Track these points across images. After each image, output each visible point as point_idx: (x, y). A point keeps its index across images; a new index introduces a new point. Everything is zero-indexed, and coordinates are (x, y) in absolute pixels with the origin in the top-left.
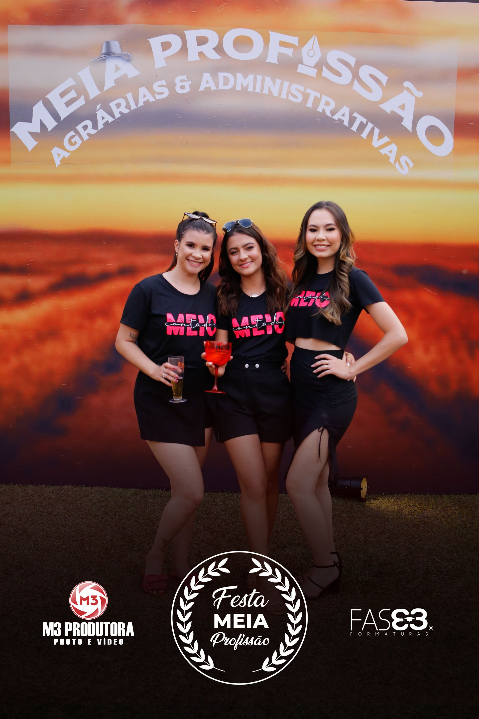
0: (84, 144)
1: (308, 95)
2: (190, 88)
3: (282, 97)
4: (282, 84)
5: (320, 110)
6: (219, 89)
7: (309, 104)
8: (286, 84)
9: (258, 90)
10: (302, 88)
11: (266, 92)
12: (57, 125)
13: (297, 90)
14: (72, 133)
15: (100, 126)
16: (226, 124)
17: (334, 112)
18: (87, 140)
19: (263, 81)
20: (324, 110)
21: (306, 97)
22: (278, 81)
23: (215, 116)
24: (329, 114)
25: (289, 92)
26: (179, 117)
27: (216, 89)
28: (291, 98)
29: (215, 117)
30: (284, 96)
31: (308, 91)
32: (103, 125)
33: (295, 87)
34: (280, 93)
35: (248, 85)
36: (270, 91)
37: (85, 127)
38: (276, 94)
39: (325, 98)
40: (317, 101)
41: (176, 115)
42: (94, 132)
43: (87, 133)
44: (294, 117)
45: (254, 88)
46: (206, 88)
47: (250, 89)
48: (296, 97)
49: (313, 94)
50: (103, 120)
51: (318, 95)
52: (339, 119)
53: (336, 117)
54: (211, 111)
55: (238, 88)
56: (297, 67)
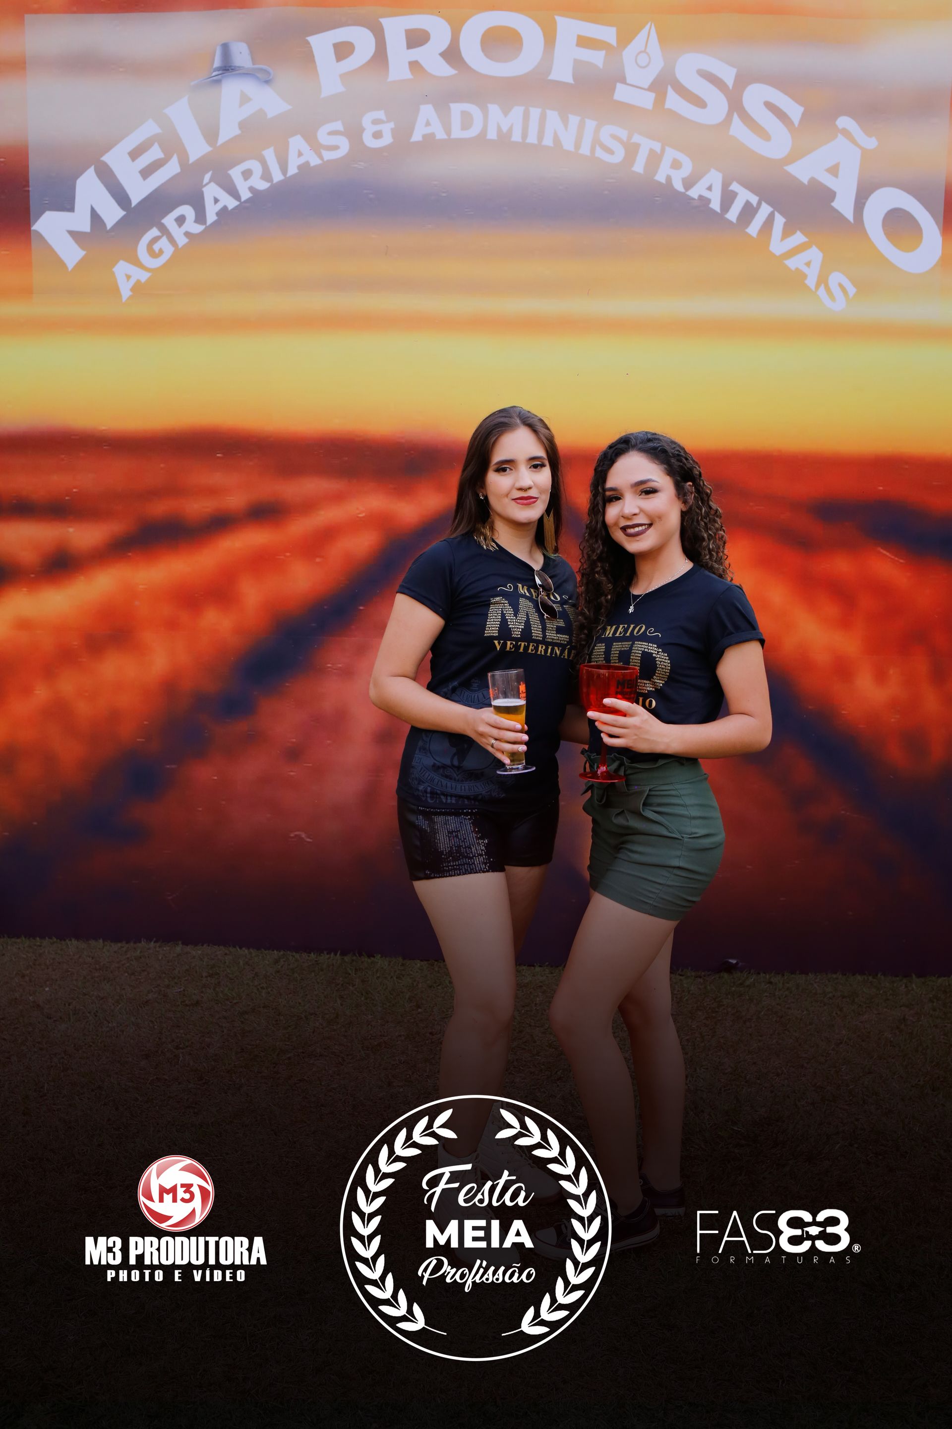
0: (179, 255)
1: (637, 146)
2: (394, 137)
3: (581, 151)
4: (581, 127)
5: (661, 177)
6: (453, 136)
7: (639, 167)
8: (591, 124)
9: (532, 139)
10: (623, 134)
11: (548, 141)
12: (125, 216)
13: (615, 137)
14: (154, 232)
15: (211, 217)
16: (466, 210)
17: (689, 183)
18: (185, 245)
19: (543, 119)
20: (669, 178)
21: (632, 150)
22: (574, 120)
23: (444, 192)
24: (679, 186)
25: (596, 142)
26: (371, 196)
27: (445, 137)
28: (600, 153)
29: (444, 195)
30: (585, 150)
31: (636, 138)
32: (218, 214)
33: (608, 132)
34: (578, 145)
35: (510, 129)
36: (557, 140)
37: (181, 220)
38: (568, 145)
39: (671, 154)
40: (654, 159)
41: (365, 191)
42: (198, 229)
43: (184, 231)
44: (606, 192)
45: (525, 135)
46: (425, 136)
47: (516, 137)
48: (610, 152)
49: (646, 145)
50: (217, 204)
51: (657, 146)
52: (701, 197)
53: (694, 193)
54: (436, 183)
55: (492, 135)
56: (613, 89)
